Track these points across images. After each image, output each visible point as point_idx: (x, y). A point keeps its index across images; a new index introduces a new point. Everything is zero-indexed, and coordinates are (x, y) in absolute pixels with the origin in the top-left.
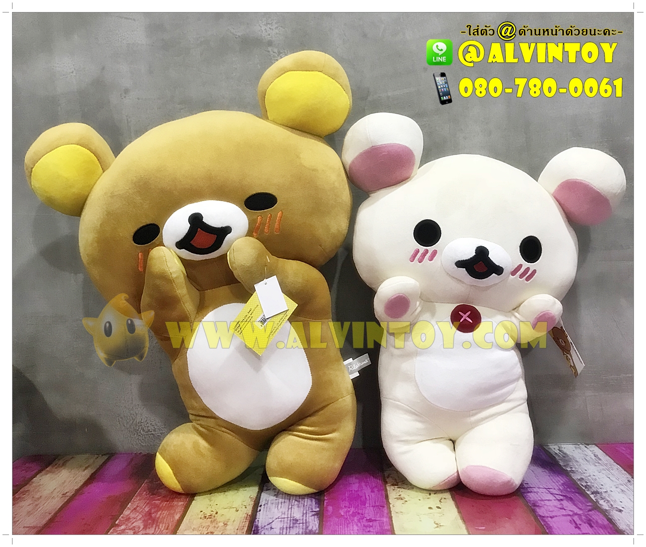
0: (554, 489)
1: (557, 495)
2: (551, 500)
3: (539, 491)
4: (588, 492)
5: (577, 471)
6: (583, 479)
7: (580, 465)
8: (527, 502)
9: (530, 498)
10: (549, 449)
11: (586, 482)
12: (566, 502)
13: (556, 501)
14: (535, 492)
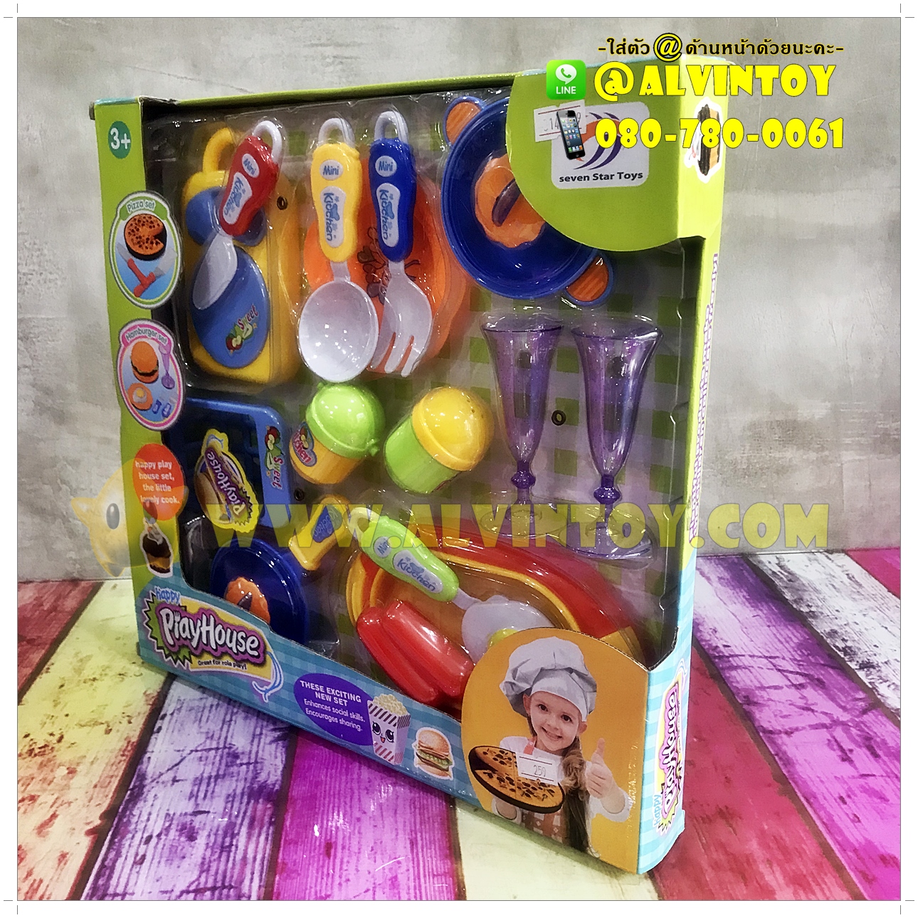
0: (784, 658)
1: (791, 672)
2: (782, 688)
3: (752, 663)
4: (853, 665)
5: (822, 613)
6: (836, 632)
7: (824, 600)
8: (733, 694)
9: (738, 682)
10: (759, 562)
11: (843, 640)
12: (812, 691)
13: (793, 690)
14: (745, 668)
